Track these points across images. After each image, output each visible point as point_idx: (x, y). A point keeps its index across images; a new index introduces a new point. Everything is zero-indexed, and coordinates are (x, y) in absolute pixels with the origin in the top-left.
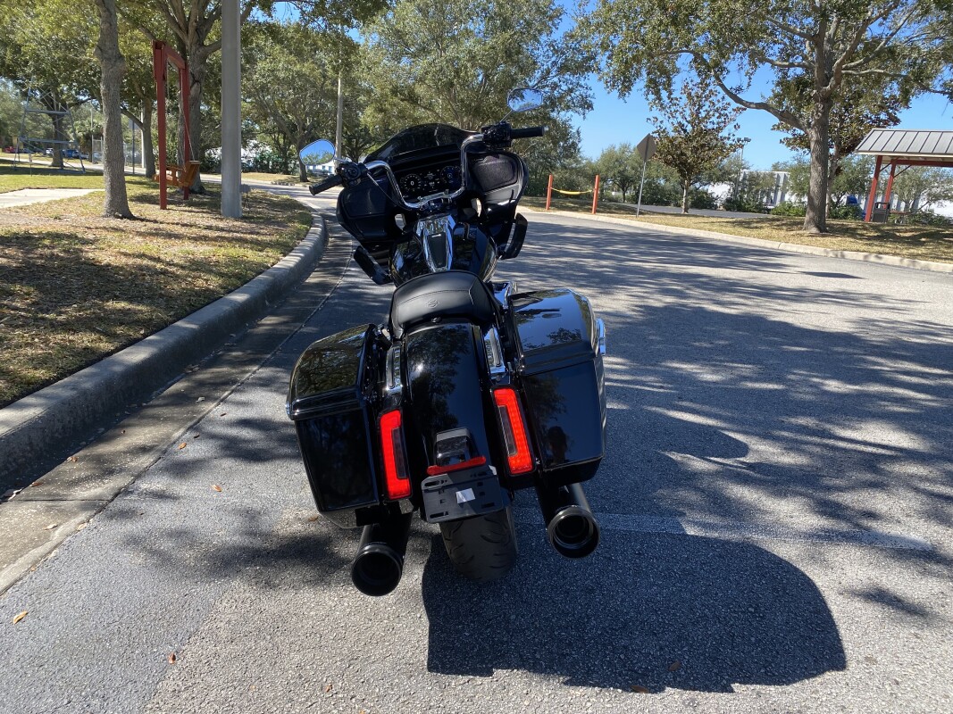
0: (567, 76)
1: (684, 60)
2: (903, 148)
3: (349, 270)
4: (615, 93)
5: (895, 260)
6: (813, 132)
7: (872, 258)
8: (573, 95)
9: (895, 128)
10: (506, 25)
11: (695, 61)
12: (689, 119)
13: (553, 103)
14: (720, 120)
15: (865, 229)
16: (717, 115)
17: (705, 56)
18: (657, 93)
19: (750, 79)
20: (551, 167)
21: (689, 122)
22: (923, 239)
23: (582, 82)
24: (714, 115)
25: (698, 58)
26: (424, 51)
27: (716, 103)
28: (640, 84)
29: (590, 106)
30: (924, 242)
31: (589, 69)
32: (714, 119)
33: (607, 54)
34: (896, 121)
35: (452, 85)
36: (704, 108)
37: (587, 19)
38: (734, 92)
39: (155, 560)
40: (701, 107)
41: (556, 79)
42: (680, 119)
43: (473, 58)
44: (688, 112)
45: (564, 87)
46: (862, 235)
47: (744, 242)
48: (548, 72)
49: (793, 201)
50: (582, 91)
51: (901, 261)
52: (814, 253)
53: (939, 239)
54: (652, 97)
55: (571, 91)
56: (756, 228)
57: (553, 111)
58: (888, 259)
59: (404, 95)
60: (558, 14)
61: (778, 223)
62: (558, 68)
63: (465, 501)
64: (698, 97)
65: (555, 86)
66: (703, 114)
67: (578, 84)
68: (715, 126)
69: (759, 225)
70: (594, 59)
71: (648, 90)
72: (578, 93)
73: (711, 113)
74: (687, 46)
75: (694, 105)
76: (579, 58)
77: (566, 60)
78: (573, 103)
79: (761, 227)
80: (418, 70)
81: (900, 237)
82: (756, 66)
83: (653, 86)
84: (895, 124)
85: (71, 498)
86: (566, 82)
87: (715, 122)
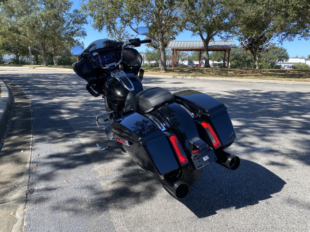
0: (76, 25)
1: (118, 20)
2: (179, 46)
3: (29, 96)
4: (97, 30)
5: (190, 77)
6: (160, 42)
7: (185, 78)
8: (79, 31)
9: (174, 40)
10: (53, 6)
11: (122, 20)
12: (117, 38)
13: (73, 33)
14: (127, 39)
15: (176, 69)
16: (126, 37)
17: (125, 18)
18: (110, 30)
19: (138, 26)
20: (70, 55)
21: (118, 40)
22: (191, 71)
23: (82, 27)
24: (125, 37)
25: (122, 19)
26: (21, 14)
27: (125, 33)
28: (105, 28)
29: (86, 35)
30: (192, 72)
31: (83, 22)
32: (125, 39)
33: (94, 17)
34: (175, 39)
35: (34, 27)
36: (122, 35)
37: (85, 6)
38: (136, 30)
39: (71, 213)
40: (121, 35)
41: (72, 26)
42: (115, 39)
43: (42, 17)
44: (117, 36)
45: (76, 28)
46: (175, 71)
47: (147, 76)
48: (69, 23)
49: (147, 63)
50: (82, 30)
51: (192, 78)
52: (167, 77)
53: (195, 71)
54: (109, 32)
55: (78, 29)
56: (146, 71)
57: (73, 36)
58: (188, 77)
59: (14, 31)
60: (71, 4)
61: (152, 69)
62: (73, 22)
63: (206, 160)
64: (119, 31)
65: (72, 28)
66: (122, 37)
67: (80, 27)
68: (126, 41)
69: (147, 70)
70: (85, 19)
71: (107, 30)
72: (81, 30)
73: (124, 37)
74: (119, 16)
75: (119, 34)
76: (80, 19)
77: (75, 19)
78: (80, 34)
79: (148, 71)
80: (19, 22)
81: (185, 71)
82: (139, 22)
83: (109, 28)
84: (174, 39)
85: (7, 201)
86: (76, 26)
87: (126, 39)
